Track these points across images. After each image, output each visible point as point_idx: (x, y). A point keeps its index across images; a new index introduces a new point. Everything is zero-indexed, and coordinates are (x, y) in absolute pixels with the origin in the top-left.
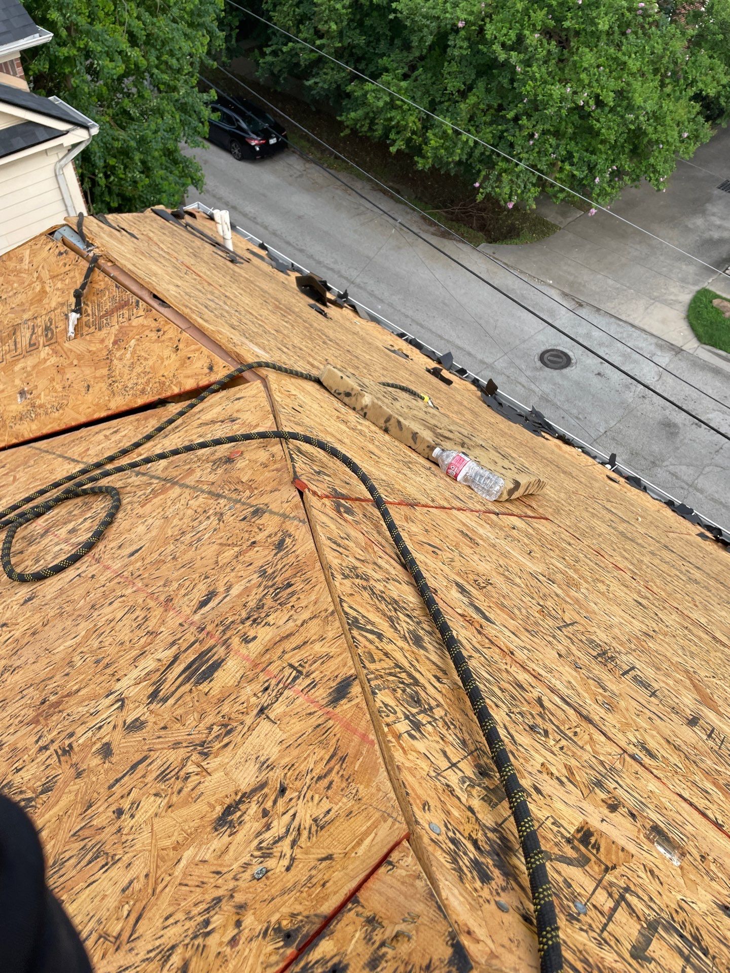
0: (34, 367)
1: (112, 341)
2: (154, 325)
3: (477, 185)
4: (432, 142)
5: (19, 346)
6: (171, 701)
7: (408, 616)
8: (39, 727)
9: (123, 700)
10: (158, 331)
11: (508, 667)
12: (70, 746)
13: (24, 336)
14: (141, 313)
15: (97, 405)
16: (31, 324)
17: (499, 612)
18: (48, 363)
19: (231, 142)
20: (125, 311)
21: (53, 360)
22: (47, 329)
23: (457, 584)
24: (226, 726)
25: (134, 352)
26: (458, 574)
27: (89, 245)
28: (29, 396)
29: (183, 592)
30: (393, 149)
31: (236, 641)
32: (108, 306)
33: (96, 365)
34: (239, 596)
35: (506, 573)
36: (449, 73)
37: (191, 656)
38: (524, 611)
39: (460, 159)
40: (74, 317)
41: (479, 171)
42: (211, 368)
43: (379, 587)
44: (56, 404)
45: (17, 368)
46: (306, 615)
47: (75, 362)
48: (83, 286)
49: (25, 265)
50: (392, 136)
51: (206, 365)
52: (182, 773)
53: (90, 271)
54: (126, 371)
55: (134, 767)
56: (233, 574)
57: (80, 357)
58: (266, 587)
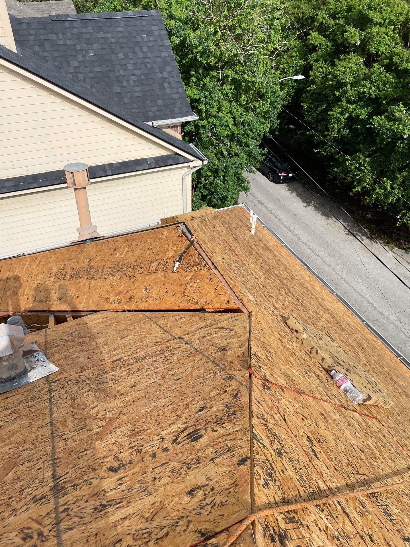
0: (154, 279)
1: (190, 278)
2: (210, 276)
3: (398, 217)
4: (377, 190)
5: (151, 269)
6: (180, 445)
7: (279, 443)
8: (131, 439)
9: (163, 439)
10: (211, 279)
11: (317, 480)
12: (141, 449)
13: (154, 265)
14: (205, 269)
15: (176, 303)
16: (159, 261)
17: (324, 455)
18: (160, 280)
19: (269, 172)
20: (199, 267)
21: (163, 279)
22: (164, 265)
23: (308, 437)
24: (198, 460)
25: (197, 285)
26: (311, 432)
27: (192, 235)
28: (148, 291)
29: (193, 403)
30: (354, 190)
31: (209, 429)
32: (193, 263)
33: (180, 286)
34: (215, 412)
35: (337, 440)
36: (394, 158)
37: (191, 430)
38: (338, 460)
39: (391, 202)
40: (177, 264)
41: (401, 210)
42: (228, 302)
43: (271, 426)
44: (158, 298)
45: (147, 278)
46: (238, 428)
47: (172, 282)
48: (184, 252)
49: (164, 237)
50: (356, 184)
51: (227, 300)
52: (179, 472)
53: (189, 246)
54: (192, 292)
55: (163, 465)
56: (214, 402)
57: (174, 281)
58: (226, 412)
